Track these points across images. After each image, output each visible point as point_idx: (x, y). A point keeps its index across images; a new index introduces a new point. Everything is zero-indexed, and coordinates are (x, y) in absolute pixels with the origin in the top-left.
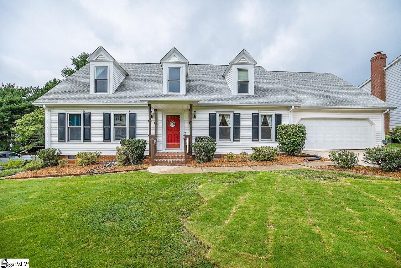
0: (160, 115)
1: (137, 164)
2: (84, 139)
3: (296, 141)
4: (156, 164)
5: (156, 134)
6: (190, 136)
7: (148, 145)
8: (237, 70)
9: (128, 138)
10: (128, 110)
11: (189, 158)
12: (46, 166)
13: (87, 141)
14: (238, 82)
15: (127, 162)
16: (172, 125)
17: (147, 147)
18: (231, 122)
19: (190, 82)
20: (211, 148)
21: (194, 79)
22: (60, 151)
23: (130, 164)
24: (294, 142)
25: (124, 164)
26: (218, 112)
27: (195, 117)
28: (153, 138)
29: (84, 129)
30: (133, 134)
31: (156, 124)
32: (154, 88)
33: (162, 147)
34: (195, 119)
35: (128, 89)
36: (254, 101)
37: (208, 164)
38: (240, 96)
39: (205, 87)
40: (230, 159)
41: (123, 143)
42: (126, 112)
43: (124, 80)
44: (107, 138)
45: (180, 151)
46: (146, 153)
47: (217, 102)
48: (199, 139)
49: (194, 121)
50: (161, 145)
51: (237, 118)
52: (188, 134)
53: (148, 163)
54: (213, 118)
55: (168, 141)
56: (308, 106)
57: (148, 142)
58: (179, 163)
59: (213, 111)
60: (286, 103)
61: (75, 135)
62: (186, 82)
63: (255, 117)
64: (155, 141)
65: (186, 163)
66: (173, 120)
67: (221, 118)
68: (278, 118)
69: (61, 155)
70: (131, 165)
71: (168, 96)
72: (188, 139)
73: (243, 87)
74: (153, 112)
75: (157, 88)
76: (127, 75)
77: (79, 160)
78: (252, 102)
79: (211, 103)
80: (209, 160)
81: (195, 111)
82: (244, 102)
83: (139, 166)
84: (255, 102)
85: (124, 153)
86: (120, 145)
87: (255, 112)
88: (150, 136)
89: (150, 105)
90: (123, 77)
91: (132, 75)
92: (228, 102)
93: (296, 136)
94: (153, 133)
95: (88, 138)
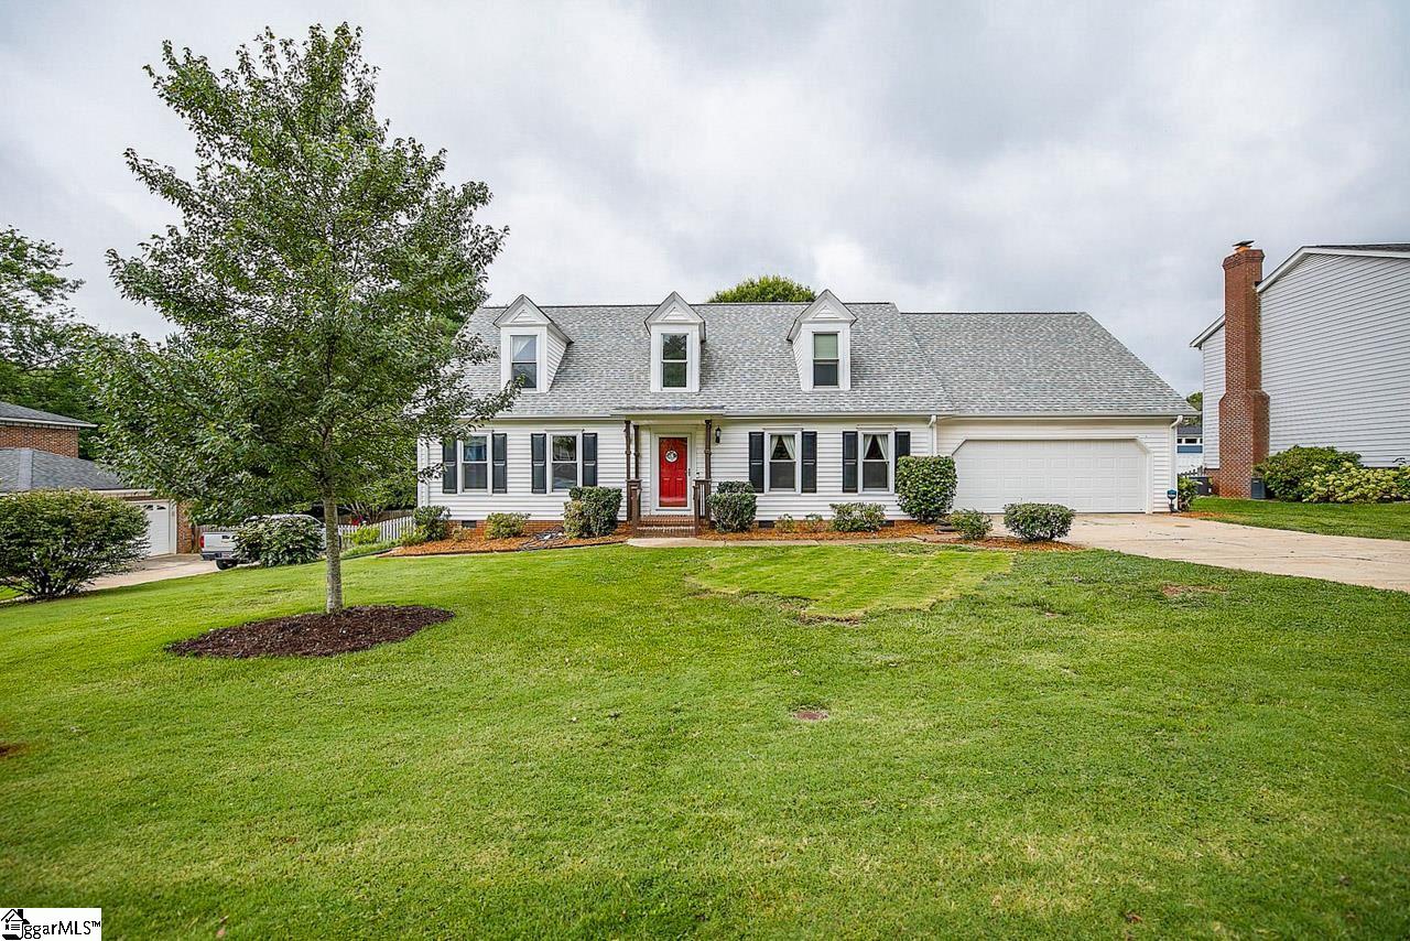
0: (645, 437)
1: (606, 534)
2: (494, 487)
3: (930, 492)
4: (641, 534)
5: (637, 476)
6: (707, 483)
7: (625, 499)
8: (812, 335)
9: (580, 485)
10: (580, 427)
11: (703, 525)
12: (430, 538)
13: (499, 492)
14: (814, 361)
15: (586, 531)
16: (671, 458)
17: (624, 503)
18: (796, 450)
19: (710, 357)
20: (746, 505)
21: (720, 349)
22: (449, 511)
23: (591, 534)
24: (925, 495)
25: (579, 536)
26: (768, 431)
27: (718, 440)
28: (634, 485)
29: (494, 466)
30: (591, 477)
31: (637, 456)
32: (631, 377)
33: (651, 504)
34: (719, 446)
35: (576, 379)
36: (847, 405)
37: (739, 535)
38: (818, 393)
39: (742, 373)
40: (786, 527)
41: (576, 494)
42: (577, 432)
43: (565, 357)
44: (538, 485)
45: (688, 513)
46: (622, 515)
47: (764, 409)
48: (723, 487)
49: (715, 448)
50: (648, 499)
51: (810, 441)
52: (703, 477)
53: (627, 534)
54: (756, 442)
55: (662, 494)
56: (977, 412)
57: (624, 494)
58: (686, 534)
59: (758, 429)
60: (918, 408)
61: (475, 479)
62: (702, 359)
63: (850, 440)
64: (638, 491)
65: (698, 533)
66: (675, 446)
67: (775, 441)
68: (903, 442)
69: (451, 518)
70: (594, 536)
71: (662, 396)
72: (702, 487)
73: (825, 373)
74: (632, 431)
75: (638, 377)
76: (570, 343)
77: (491, 528)
78: (842, 408)
79: (752, 412)
80: (743, 528)
81: (718, 430)
82: (824, 409)
83: (609, 538)
84: (848, 407)
85: (582, 514)
86: (570, 499)
87: (851, 428)
88: (630, 483)
89: (628, 423)
90: (561, 349)
91: (579, 344)
92: (790, 408)
93: (930, 483)
94: (633, 476)
95: (500, 485)
